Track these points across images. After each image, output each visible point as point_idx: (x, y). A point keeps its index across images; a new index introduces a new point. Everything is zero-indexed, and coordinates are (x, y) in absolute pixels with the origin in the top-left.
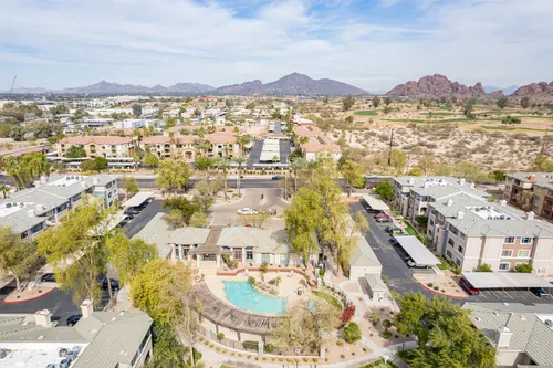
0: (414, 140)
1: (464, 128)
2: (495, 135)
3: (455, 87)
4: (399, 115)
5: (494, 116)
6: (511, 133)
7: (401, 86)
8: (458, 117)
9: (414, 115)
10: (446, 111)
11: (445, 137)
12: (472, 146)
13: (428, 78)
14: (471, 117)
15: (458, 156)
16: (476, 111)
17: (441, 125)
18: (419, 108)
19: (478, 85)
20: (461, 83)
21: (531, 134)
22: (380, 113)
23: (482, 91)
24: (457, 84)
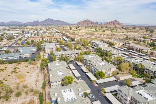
0: (88, 36)
1: (96, 33)
2: (101, 34)
3: (92, 23)
4: (83, 31)
5: (101, 30)
6: (104, 34)
7: (79, 22)
8: (94, 31)
9: (85, 31)
10: (91, 29)
11: (93, 35)
12: (98, 37)
13: (85, 20)
14: (97, 31)
15: (96, 38)
16: (97, 29)
17: (92, 33)
18: (86, 29)
19: (97, 22)
20: (93, 22)
21: (107, 34)
22: (78, 30)
23: (98, 23)
24: (92, 22)
